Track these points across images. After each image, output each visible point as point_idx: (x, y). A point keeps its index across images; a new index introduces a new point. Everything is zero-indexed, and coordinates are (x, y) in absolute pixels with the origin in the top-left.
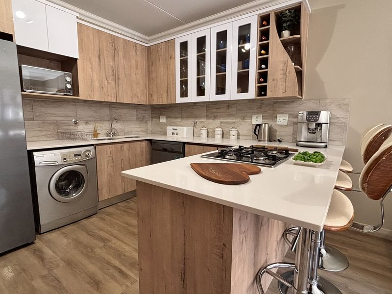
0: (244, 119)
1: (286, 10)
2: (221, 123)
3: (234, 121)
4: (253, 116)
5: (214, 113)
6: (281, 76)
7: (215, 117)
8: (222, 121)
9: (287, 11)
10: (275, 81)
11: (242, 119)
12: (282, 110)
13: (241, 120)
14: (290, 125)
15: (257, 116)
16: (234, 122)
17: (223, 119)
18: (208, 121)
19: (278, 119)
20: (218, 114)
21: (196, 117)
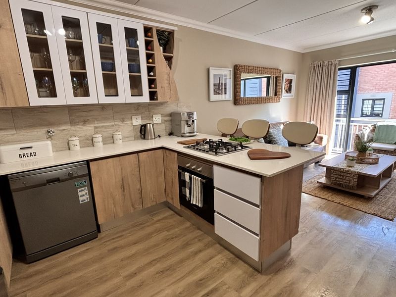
0: (123, 121)
1: (166, 31)
2: (96, 127)
3: (113, 124)
4: (133, 117)
5: (82, 116)
6: (167, 85)
7: (85, 122)
8: (97, 125)
9: (167, 33)
10: (163, 88)
11: (121, 121)
12: (155, 111)
13: (121, 123)
14: (163, 123)
15: (137, 117)
16: (113, 126)
17: (97, 123)
18: (74, 128)
19: (154, 118)
20: (89, 118)
21: (51, 124)
